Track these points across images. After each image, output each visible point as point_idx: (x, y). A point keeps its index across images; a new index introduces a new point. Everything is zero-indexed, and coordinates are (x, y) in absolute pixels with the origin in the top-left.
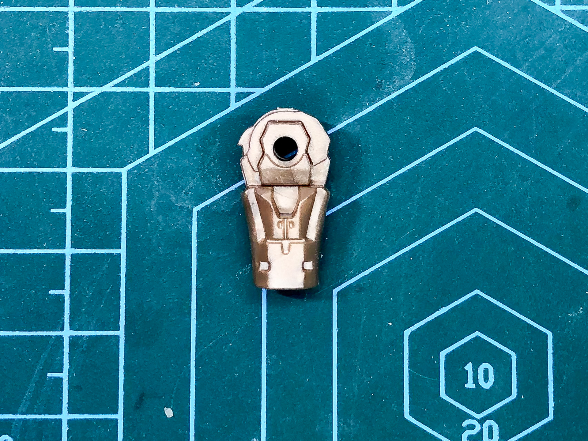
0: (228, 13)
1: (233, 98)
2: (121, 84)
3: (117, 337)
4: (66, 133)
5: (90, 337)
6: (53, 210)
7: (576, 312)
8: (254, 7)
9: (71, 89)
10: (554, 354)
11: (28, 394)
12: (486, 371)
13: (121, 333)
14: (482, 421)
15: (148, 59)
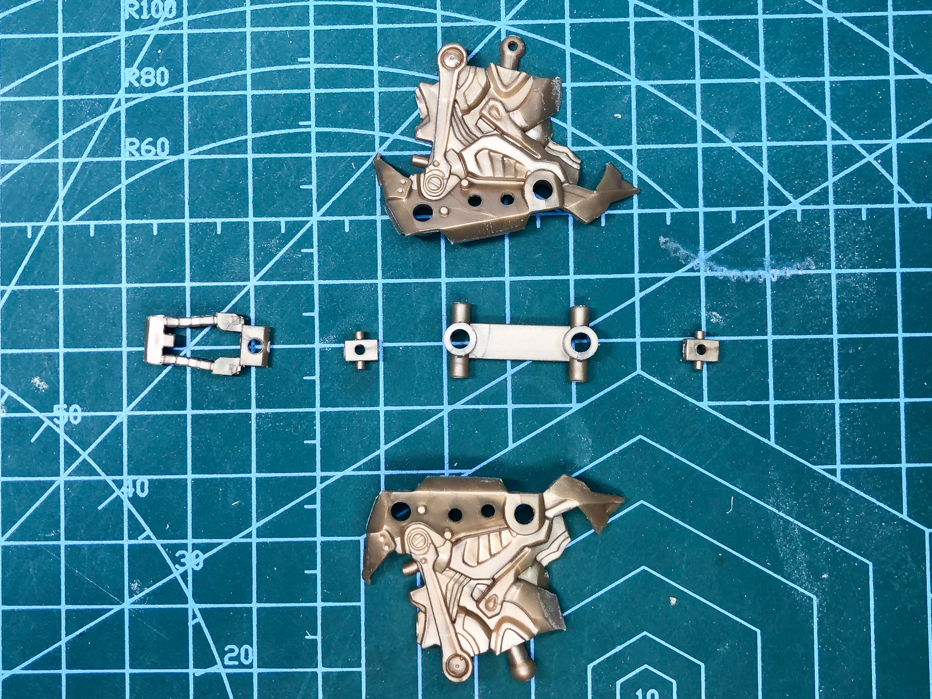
0: (443, 410)
2: (359, 469)
3: (360, 673)
4: (315, 510)
5: (339, 673)
6: (306, 572)
7: (723, 647)
8: (462, 404)
9: (319, 474)
10: (706, 681)
12: (653, 695)
13: (363, 669)
15: (378, 448)
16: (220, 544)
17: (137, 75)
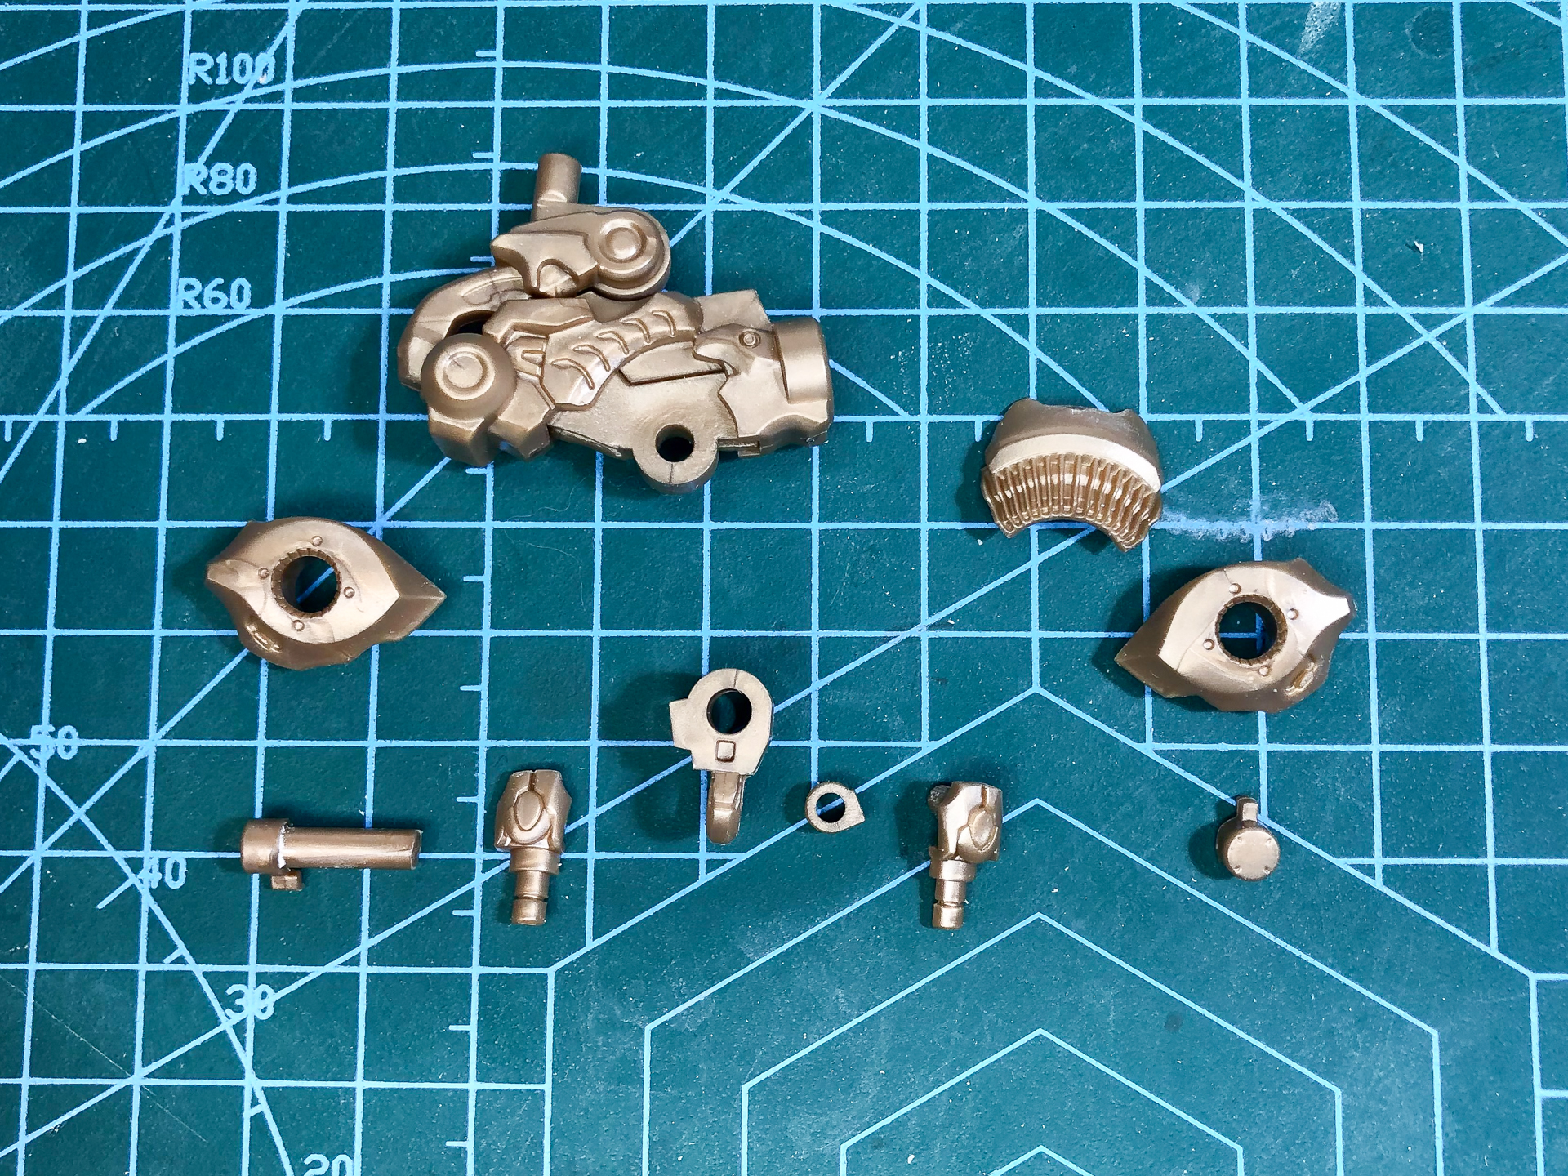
1: (703, 867)
4: (471, 918)
6: (451, 1027)
9: (479, 855)
15: (586, 812)
16: (305, 974)
17: (204, 175)
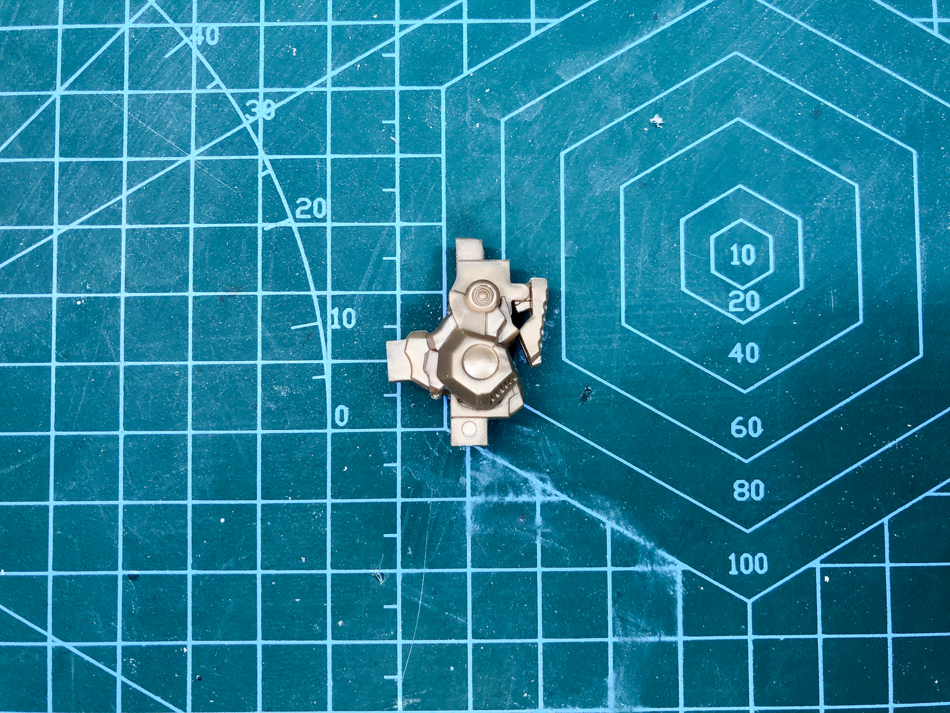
1: (533, 27)
2: (440, 17)
3: (440, 227)
4: (394, 58)
5: (418, 227)
6: (384, 121)
9: (397, 22)
10: (803, 236)
11: (368, 274)
12: (748, 251)
13: (443, 224)
14: (745, 292)
16: (294, 93)
